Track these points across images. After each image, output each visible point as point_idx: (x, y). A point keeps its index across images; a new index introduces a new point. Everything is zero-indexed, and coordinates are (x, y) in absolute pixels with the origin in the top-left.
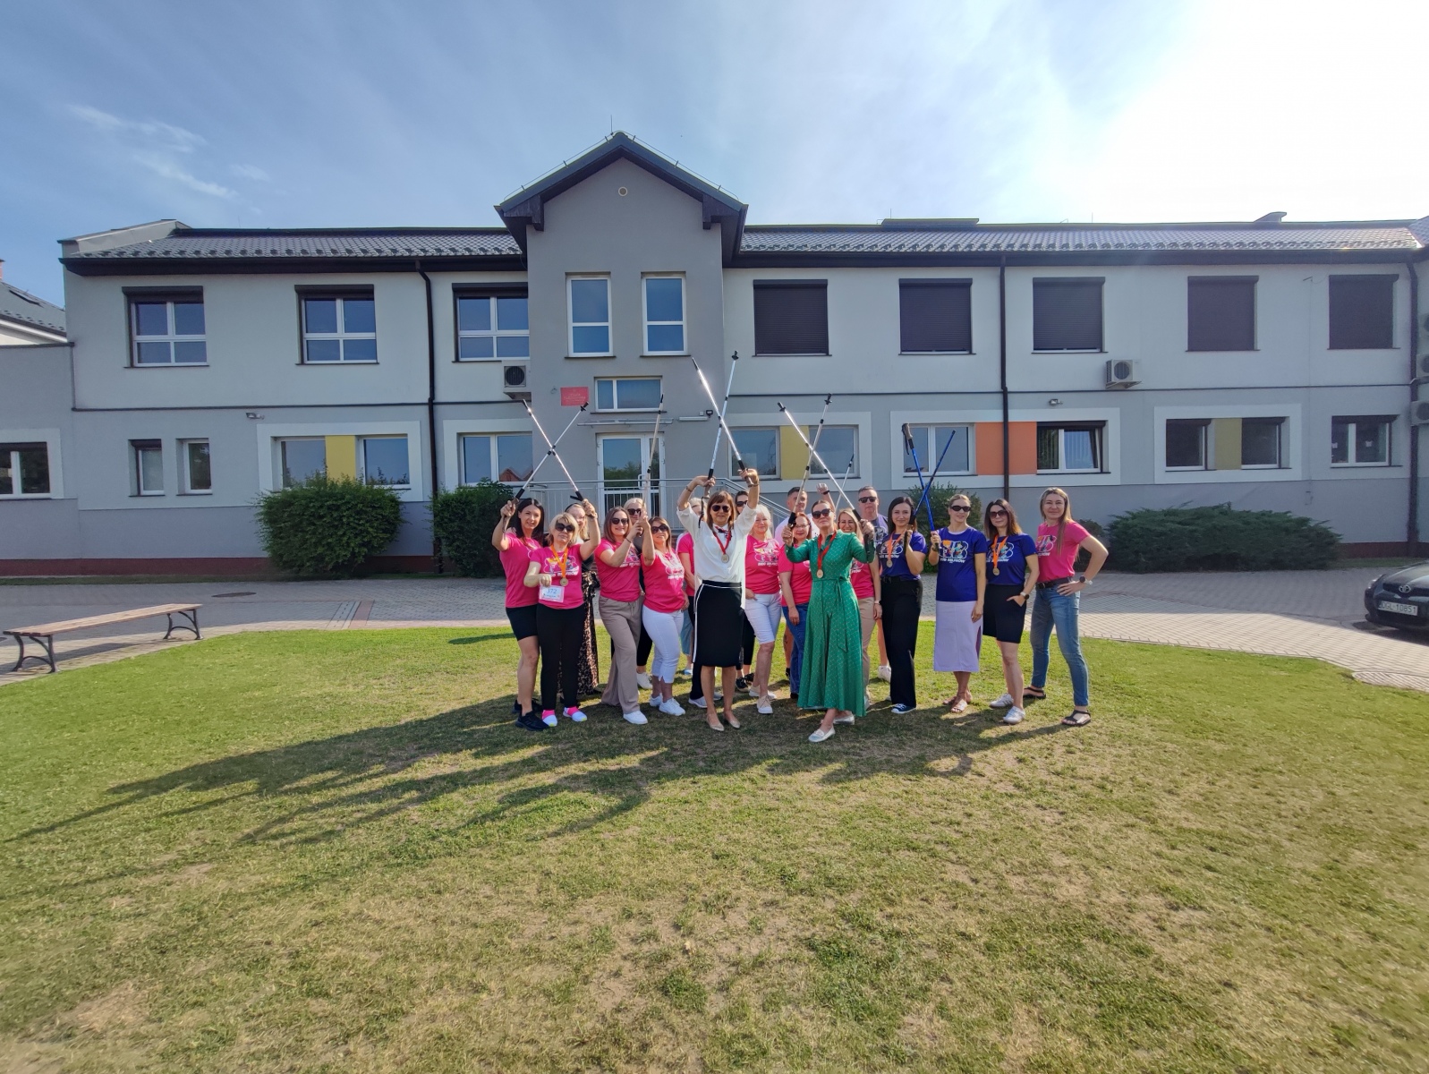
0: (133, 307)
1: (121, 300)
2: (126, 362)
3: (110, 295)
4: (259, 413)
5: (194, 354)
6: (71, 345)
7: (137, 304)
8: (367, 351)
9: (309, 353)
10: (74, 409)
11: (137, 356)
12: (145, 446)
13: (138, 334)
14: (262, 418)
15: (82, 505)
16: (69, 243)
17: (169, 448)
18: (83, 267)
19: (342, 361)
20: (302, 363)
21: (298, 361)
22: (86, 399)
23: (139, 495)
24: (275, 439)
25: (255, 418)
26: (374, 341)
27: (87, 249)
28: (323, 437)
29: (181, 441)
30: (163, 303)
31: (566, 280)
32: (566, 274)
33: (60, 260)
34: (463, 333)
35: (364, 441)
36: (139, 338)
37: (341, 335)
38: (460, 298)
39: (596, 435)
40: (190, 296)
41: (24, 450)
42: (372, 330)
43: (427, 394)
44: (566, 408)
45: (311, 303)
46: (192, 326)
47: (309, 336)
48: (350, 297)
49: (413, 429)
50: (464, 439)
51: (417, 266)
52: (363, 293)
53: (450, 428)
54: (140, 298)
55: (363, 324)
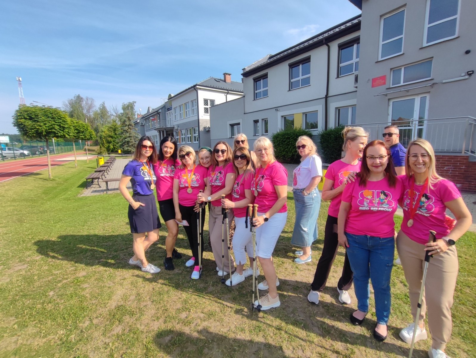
0: (255, 83)
1: (252, 82)
2: (253, 99)
3: (250, 80)
4: (278, 109)
5: (266, 94)
6: (244, 97)
8: (306, 82)
9: (291, 87)
10: (244, 114)
11: (256, 96)
12: (256, 122)
13: (256, 90)
16: (244, 69)
17: (260, 122)
18: (246, 74)
19: (301, 87)
20: (290, 90)
21: (288, 90)
22: (247, 111)
23: (255, 135)
24: (282, 116)
25: (277, 110)
26: (309, 78)
27: (248, 69)
28: (293, 114)
29: (263, 119)
30: (261, 80)
31: (380, 19)
32: (381, 16)
33: (242, 74)
34: (341, 65)
35: (306, 114)
36: (256, 92)
37: (301, 77)
38: (342, 49)
39: (389, 100)
40: (265, 76)
41: (237, 125)
42: (309, 73)
43: (325, 94)
44: (374, 88)
45: (293, 69)
46: (266, 85)
47: (292, 81)
48: (303, 63)
49: (320, 108)
50: (338, 110)
51: (324, 41)
52: (307, 60)
53: (333, 106)
54: (256, 80)
55: (307, 71)
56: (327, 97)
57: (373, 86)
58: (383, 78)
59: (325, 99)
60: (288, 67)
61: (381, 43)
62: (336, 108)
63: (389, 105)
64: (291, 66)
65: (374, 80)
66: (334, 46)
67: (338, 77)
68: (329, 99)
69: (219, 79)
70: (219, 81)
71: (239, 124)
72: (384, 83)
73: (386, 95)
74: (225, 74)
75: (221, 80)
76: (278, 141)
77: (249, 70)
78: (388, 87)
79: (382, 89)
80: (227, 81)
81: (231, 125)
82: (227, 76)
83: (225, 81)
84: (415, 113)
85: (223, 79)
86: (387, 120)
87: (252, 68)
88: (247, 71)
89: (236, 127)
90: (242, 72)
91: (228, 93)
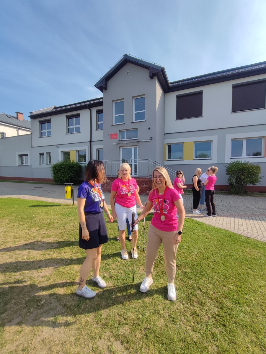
0: (41, 125)
1: (38, 123)
2: (39, 137)
3: (37, 122)
4: (59, 146)
5: (49, 133)
6: (31, 134)
7: (42, 124)
8: (78, 130)
9: (68, 131)
10: (32, 147)
11: (41, 135)
12: (42, 154)
13: (42, 130)
14: (59, 147)
15: (33, 167)
16: (31, 113)
17: (45, 154)
18: (33, 117)
19: (74, 132)
20: (67, 134)
21: (66, 133)
22: (33, 145)
23: (41, 165)
24: (62, 152)
26: (80, 127)
27: (34, 113)
28: (70, 151)
29: (47, 153)
30: (45, 123)
31: (113, 103)
32: (113, 101)
33: (29, 116)
34: (99, 123)
35: (78, 151)
36: (42, 131)
37: (74, 126)
38: (98, 114)
39: (120, 147)
40: (49, 121)
41: (25, 156)
42: (80, 124)
43: (90, 139)
44: (111, 140)
45: (69, 119)
46: (49, 128)
47: (69, 127)
48: (76, 117)
49: (87, 148)
50: (98, 151)
51: (87, 107)
52: (78, 116)
53: (95, 147)
54: (42, 123)
55: (78, 123)
56: (91, 141)
57: (111, 139)
58: (116, 135)
59: (89, 143)
60: (65, 118)
61: (114, 115)
62: (97, 149)
63: (120, 150)
64: (68, 118)
65: (112, 135)
66: (94, 110)
67: (97, 130)
68: (92, 143)
69: (11, 116)
70: (12, 117)
71: (26, 155)
72: (117, 138)
73: (118, 144)
74: (17, 113)
75: (13, 117)
76: (56, 170)
77: (36, 114)
78: (119, 140)
79: (115, 141)
80: (19, 119)
81: (20, 155)
82: (19, 115)
83: (17, 118)
84: (132, 156)
85: (16, 116)
86: (120, 159)
87: (38, 113)
88: (33, 115)
89: (24, 157)
90: (30, 115)
91: (19, 129)
